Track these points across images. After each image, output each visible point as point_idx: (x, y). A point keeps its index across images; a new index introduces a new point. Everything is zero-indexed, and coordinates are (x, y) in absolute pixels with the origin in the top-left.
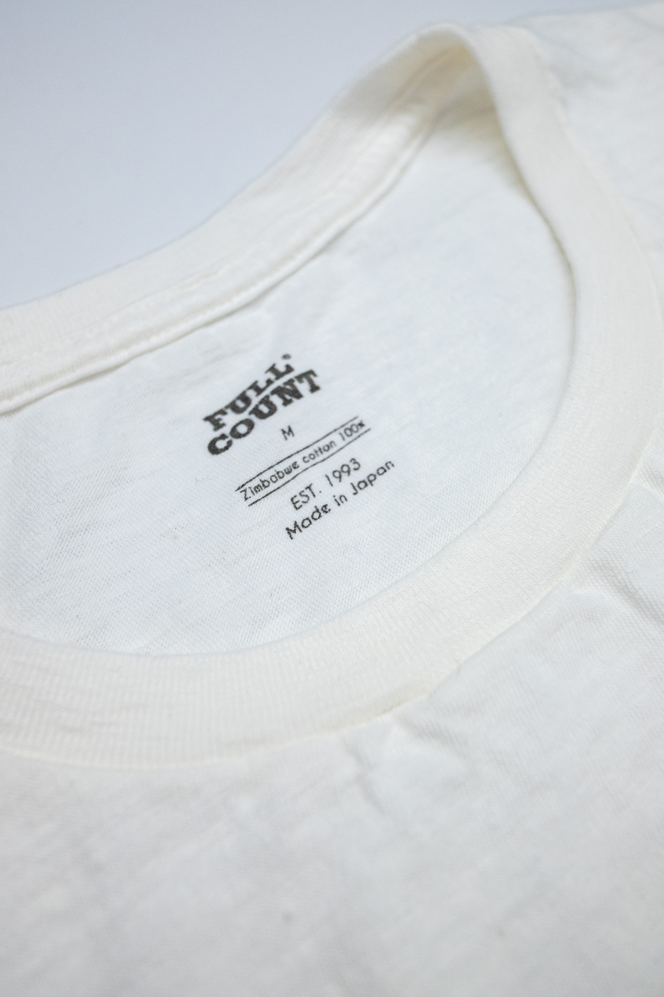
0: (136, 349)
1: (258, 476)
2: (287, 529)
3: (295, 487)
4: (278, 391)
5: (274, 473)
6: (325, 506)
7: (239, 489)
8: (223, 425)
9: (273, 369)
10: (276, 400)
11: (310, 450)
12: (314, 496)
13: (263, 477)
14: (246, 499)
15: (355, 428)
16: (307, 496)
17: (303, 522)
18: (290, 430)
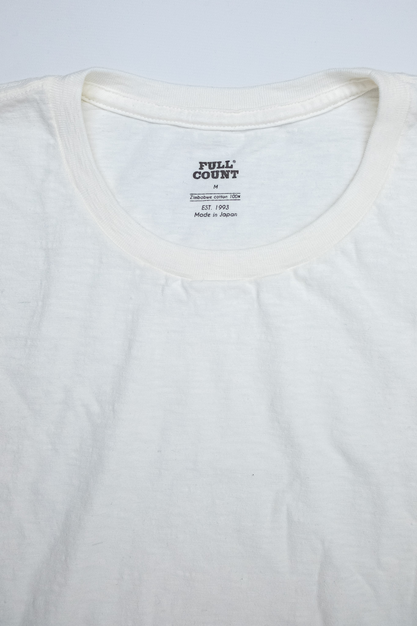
0: (196, 126)
1: (198, 194)
2: (196, 213)
3: (206, 203)
4: (223, 172)
5: (203, 196)
6: (210, 214)
7: (191, 194)
8: (203, 169)
9: (227, 162)
10: (220, 174)
11: (219, 195)
12: (209, 209)
13: (199, 196)
14: (191, 199)
15: (236, 196)
16: (207, 208)
17: (201, 214)
18: (217, 186)
